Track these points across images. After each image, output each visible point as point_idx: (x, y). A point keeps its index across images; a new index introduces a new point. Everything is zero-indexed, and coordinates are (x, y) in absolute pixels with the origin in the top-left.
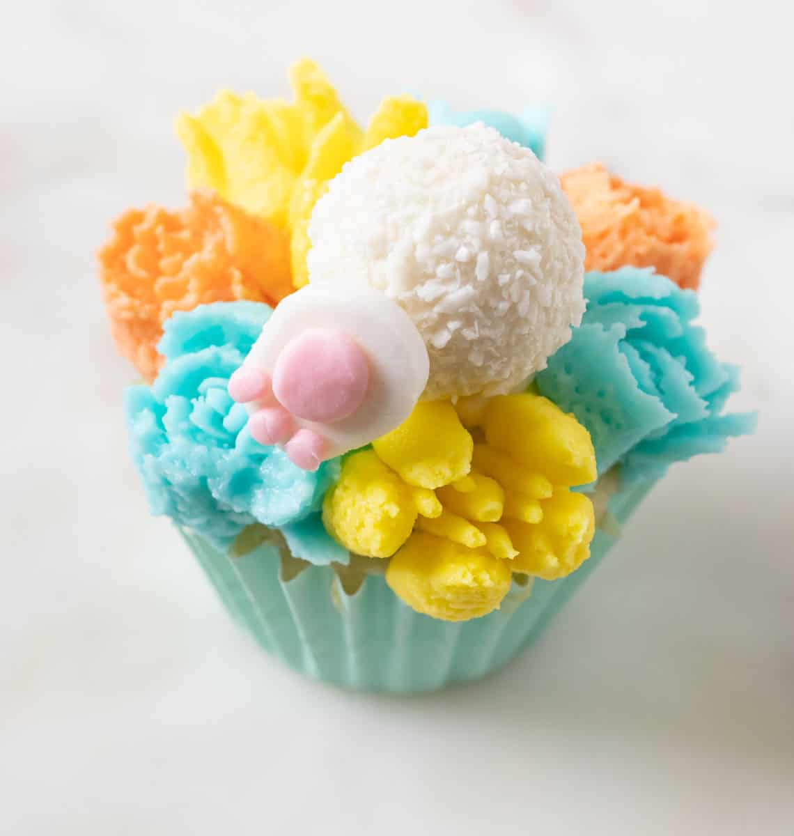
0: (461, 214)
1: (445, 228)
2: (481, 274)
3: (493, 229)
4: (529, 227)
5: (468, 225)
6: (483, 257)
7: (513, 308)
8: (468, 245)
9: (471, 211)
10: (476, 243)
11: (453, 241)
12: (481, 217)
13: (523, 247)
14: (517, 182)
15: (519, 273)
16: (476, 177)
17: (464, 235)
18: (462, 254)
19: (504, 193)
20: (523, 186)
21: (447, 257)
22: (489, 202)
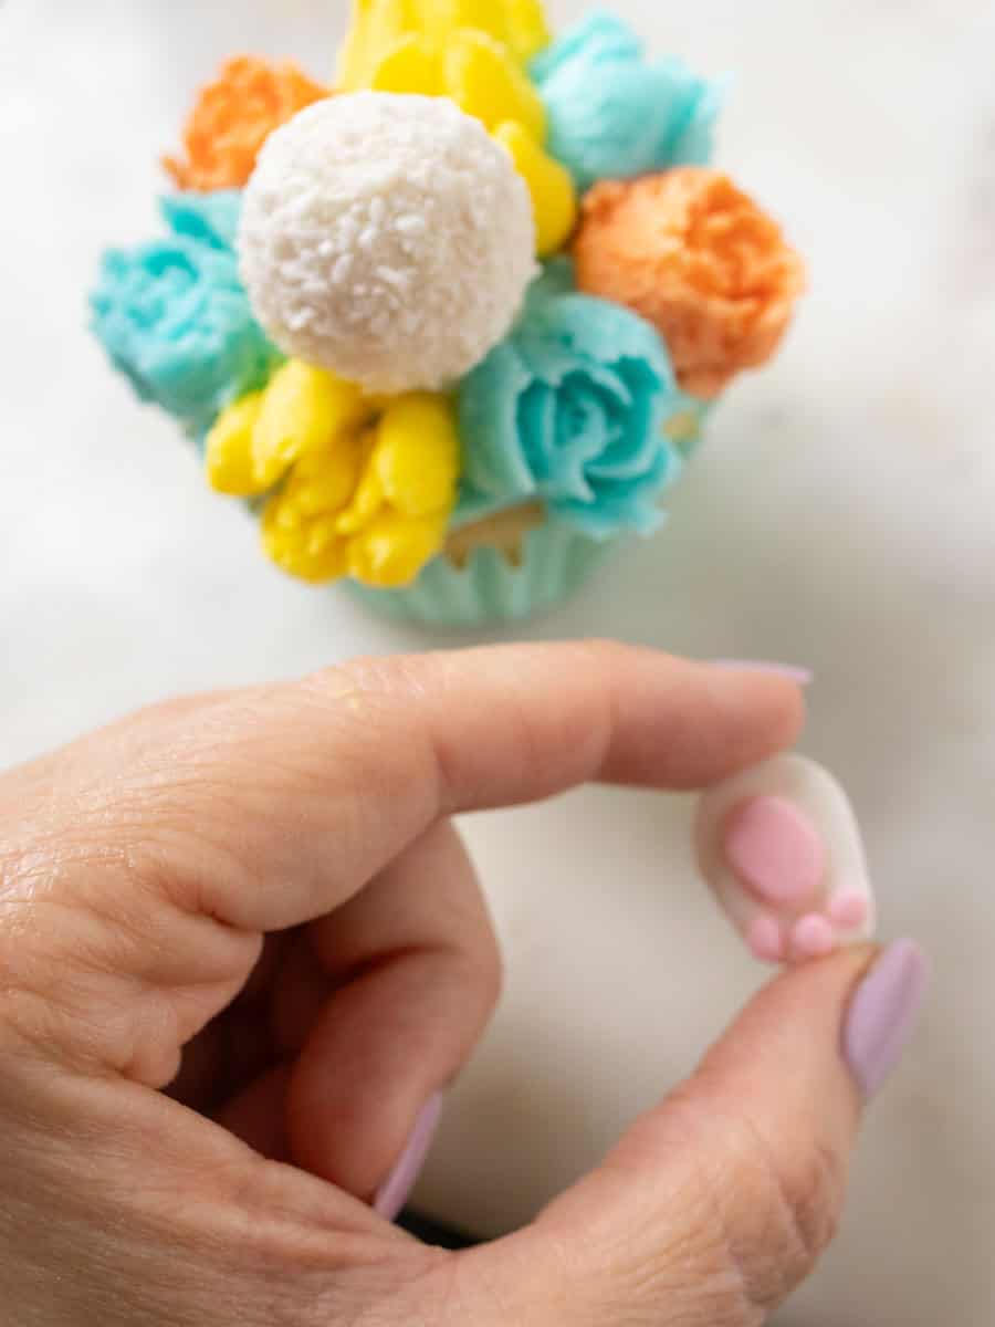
0: (344, 207)
1: (322, 215)
2: (337, 274)
3: (368, 235)
4: (407, 247)
5: (345, 222)
6: (345, 259)
7: (365, 321)
8: (335, 241)
9: (355, 208)
10: (344, 242)
11: (324, 231)
12: (363, 218)
13: (396, 267)
14: (425, 195)
15: (378, 290)
16: (378, 173)
17: (337, 229)
18: (325, 248)
19: (399, 202)
20: (430, 203)
21: (312, 243)
22: (376, 206)
